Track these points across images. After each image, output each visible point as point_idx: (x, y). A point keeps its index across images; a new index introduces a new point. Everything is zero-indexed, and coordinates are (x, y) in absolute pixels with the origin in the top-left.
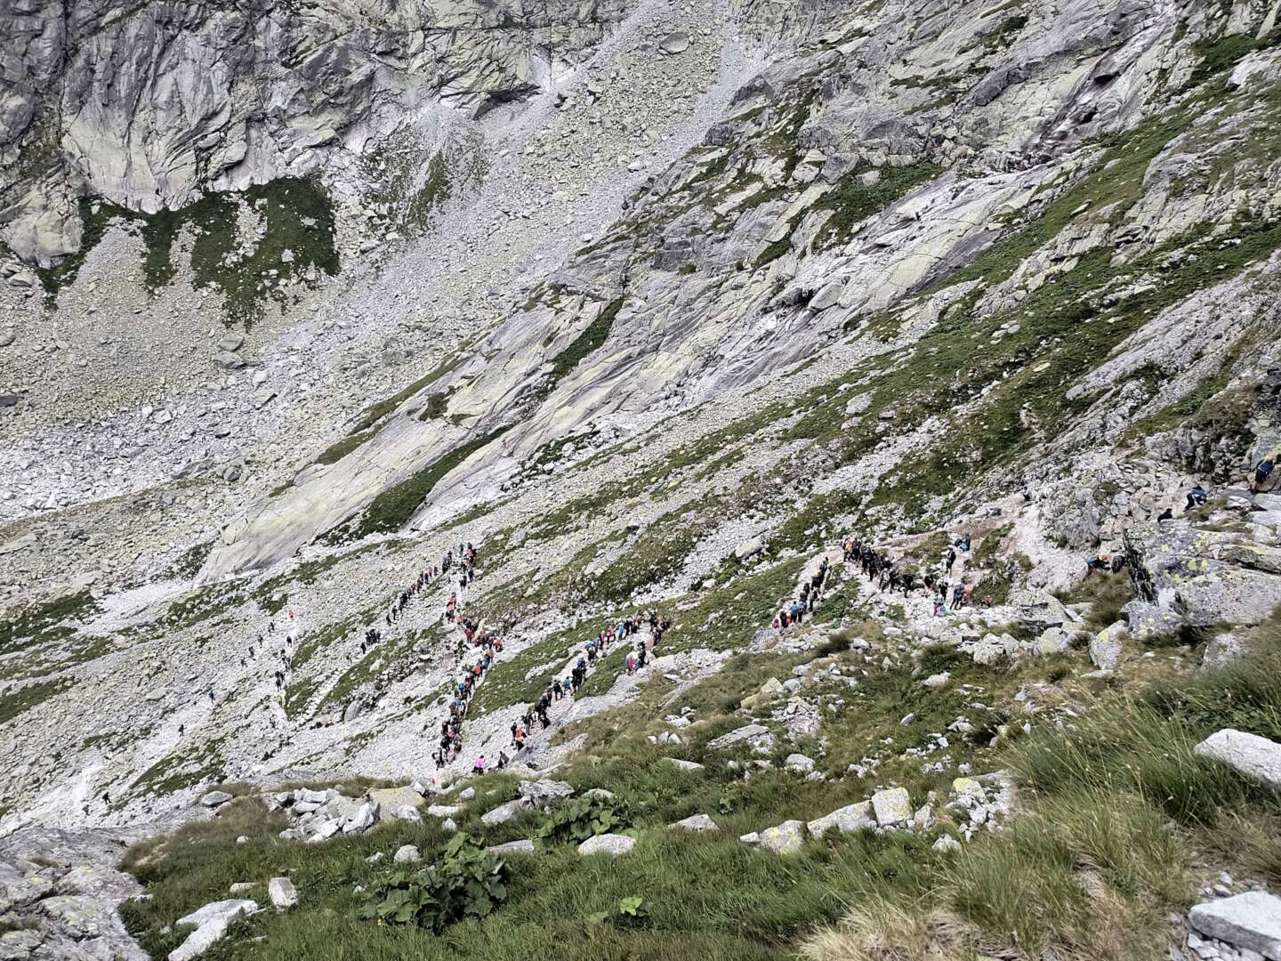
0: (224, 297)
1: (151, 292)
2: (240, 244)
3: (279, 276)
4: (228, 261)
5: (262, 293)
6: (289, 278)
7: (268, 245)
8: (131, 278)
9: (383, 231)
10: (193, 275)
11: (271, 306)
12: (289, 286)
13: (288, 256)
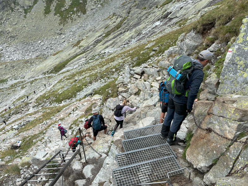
0: (60, 18)
1: (45, 15)
2: (65, 6)
3: (72, 14)
4: (62, 10)
5: (68, 18)
6: (74, 14)
7: (71, 6)
8: (42, 12)
9: (97, 5)
10: (54, 12)
11: (69, 21)
12: (74, 16)
13: (75, 9)
